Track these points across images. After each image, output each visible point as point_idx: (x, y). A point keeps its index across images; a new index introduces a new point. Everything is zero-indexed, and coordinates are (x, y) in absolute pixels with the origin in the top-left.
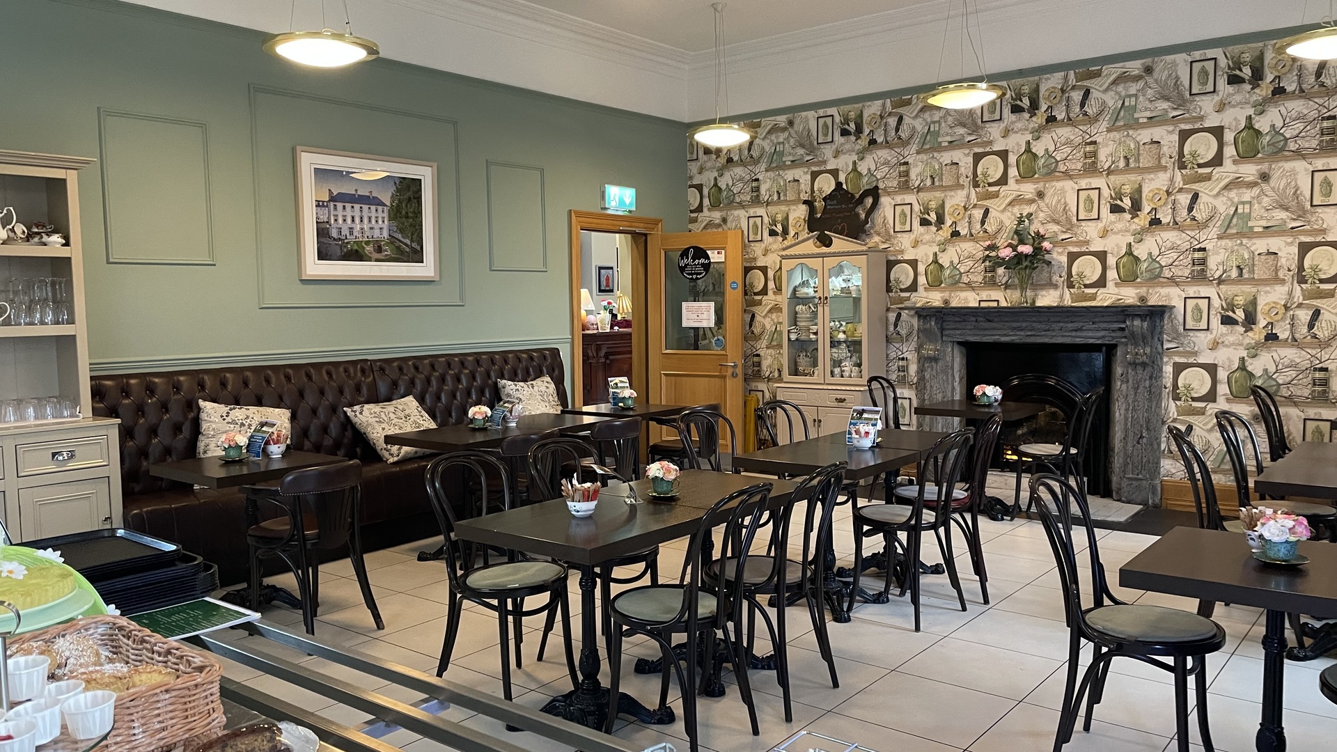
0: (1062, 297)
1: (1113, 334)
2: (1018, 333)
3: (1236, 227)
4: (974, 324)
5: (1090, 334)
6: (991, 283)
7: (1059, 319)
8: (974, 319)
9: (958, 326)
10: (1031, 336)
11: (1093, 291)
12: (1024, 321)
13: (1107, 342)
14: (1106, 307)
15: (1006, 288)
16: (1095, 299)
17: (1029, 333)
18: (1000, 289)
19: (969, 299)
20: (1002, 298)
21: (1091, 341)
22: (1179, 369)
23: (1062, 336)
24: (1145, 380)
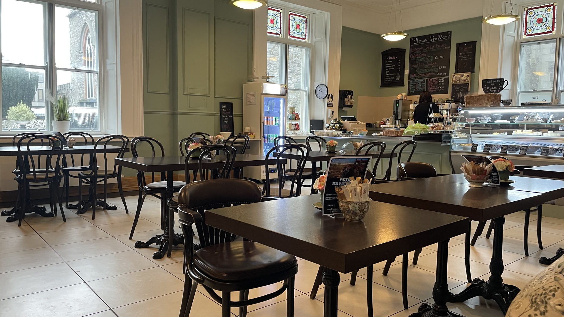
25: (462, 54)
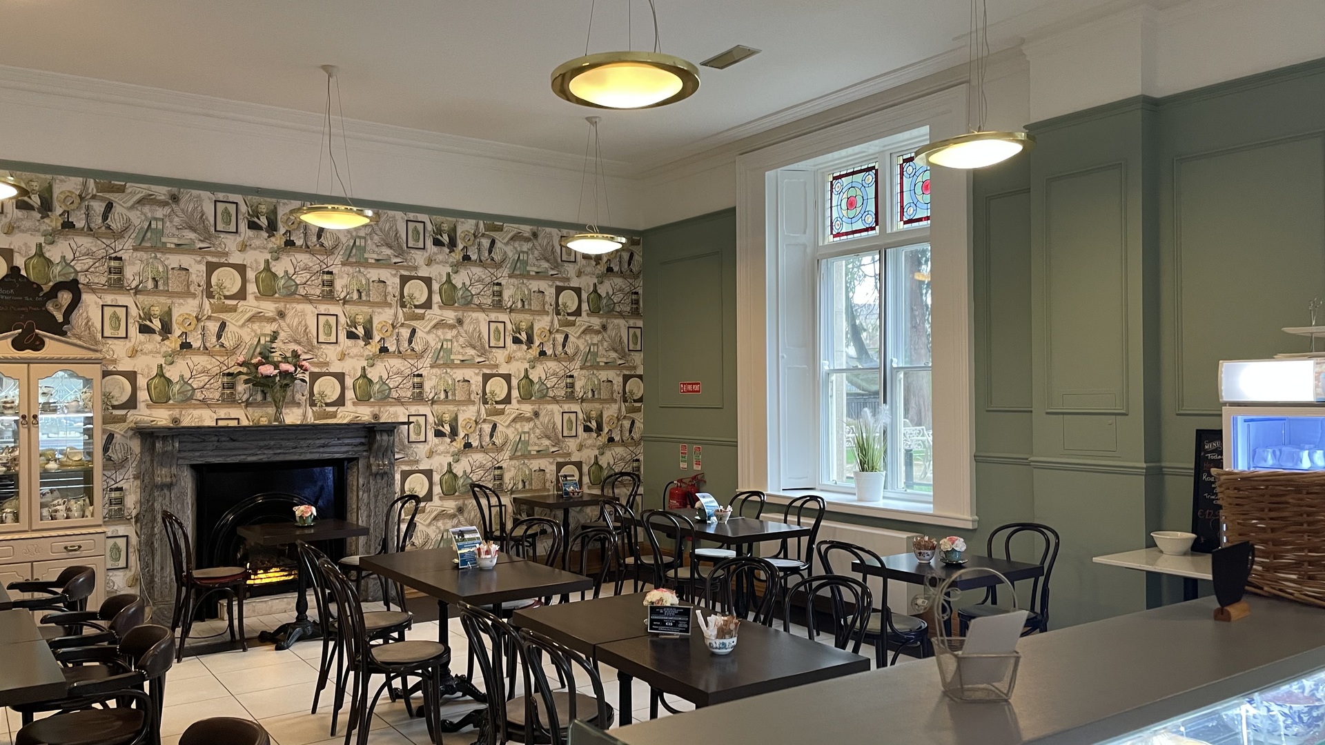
0: (304, 415)
1: (356, 449)
2: (266, 452)
3: (443, 360)
4: (216, 444)
5: (336, 449)
6: (230, 399)
7: (307, 436)
8: (216, 438)
9: (196, 446)
10: (280, 454)
11: (334, 409)
12: (270, 439)
13: (351, 456)
14: (345, 424)
15: (246, 406)
16: (335, 417)
17: (279, 451)
18: (241, 407)
19: (205, 418)
20: (241, 416)
21: (337, 456)
22: (405, 475)
23: (310, 453)
24: (383, 489)
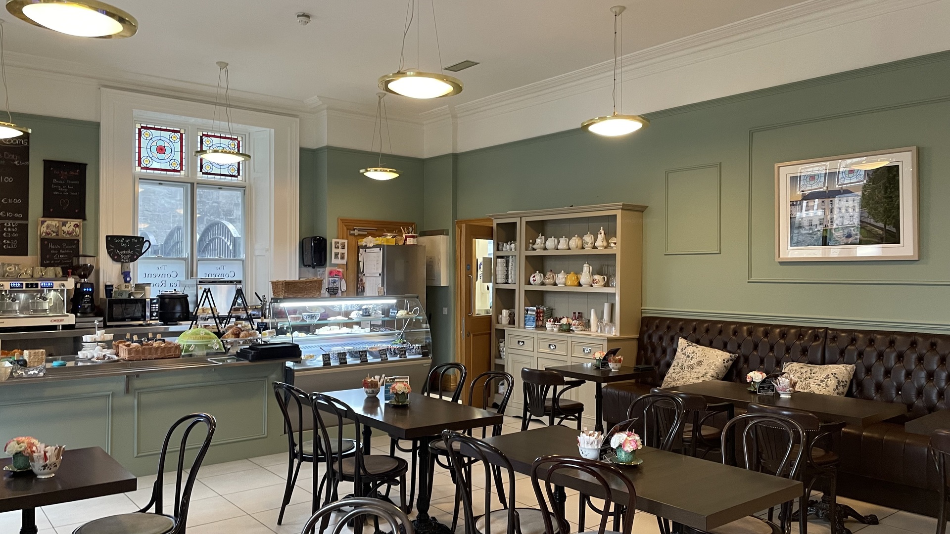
25: (57, 182)
